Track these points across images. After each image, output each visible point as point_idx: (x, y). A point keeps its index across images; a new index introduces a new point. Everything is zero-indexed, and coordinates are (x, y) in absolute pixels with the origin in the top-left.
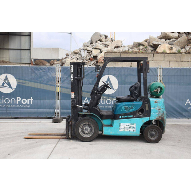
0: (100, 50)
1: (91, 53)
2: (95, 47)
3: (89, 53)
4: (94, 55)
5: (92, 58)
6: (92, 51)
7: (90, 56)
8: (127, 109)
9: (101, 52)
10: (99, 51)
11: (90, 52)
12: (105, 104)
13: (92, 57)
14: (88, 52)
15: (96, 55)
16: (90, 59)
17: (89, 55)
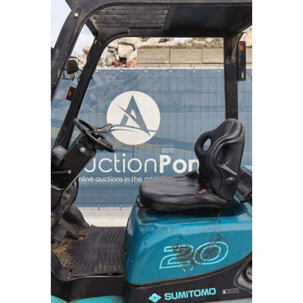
0: (133, 46)
1: (115, 53)
2: (123, 42)
3: (112, 52)
4: (122, 55)
5: (118, 61)
6: (117, 49)
7: (113, 58)
8: (190, 258)
9: (134, 50)
10: (131, 48)
11: (113, 50)
12: (124, 171)
13: (118, 58)
14: (111, 50)
15: (125, 55)
16: (113, 64)
17: (112, 56)
